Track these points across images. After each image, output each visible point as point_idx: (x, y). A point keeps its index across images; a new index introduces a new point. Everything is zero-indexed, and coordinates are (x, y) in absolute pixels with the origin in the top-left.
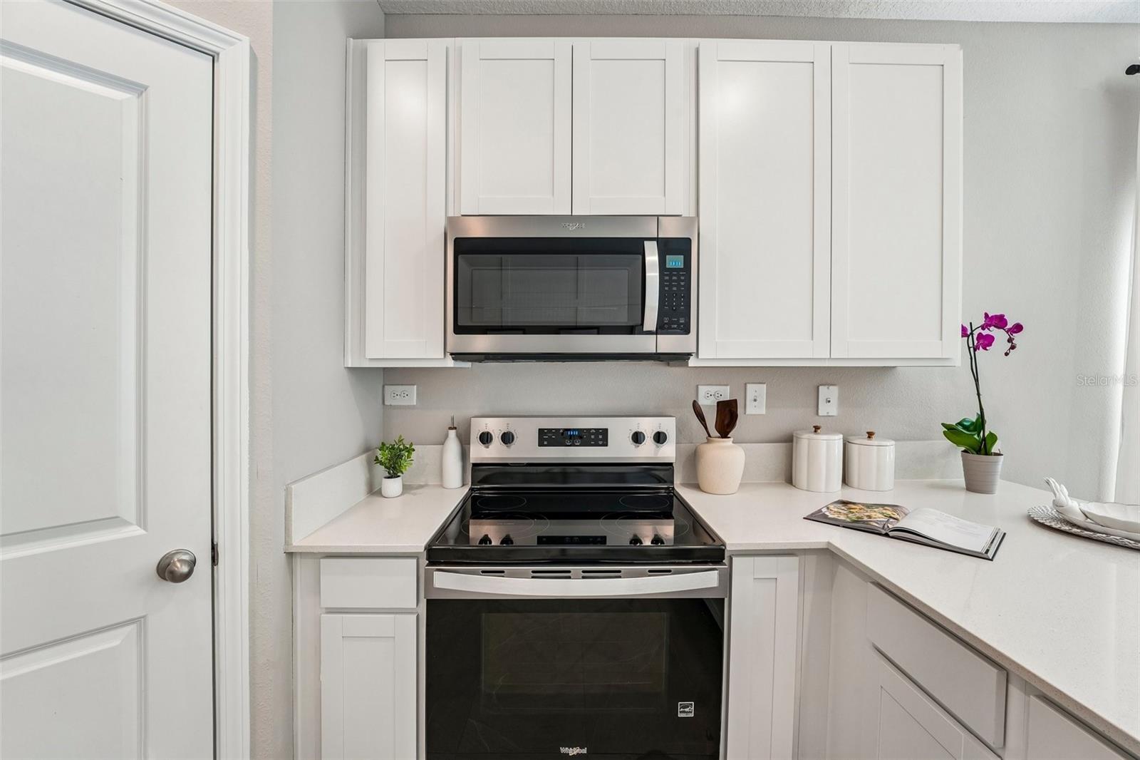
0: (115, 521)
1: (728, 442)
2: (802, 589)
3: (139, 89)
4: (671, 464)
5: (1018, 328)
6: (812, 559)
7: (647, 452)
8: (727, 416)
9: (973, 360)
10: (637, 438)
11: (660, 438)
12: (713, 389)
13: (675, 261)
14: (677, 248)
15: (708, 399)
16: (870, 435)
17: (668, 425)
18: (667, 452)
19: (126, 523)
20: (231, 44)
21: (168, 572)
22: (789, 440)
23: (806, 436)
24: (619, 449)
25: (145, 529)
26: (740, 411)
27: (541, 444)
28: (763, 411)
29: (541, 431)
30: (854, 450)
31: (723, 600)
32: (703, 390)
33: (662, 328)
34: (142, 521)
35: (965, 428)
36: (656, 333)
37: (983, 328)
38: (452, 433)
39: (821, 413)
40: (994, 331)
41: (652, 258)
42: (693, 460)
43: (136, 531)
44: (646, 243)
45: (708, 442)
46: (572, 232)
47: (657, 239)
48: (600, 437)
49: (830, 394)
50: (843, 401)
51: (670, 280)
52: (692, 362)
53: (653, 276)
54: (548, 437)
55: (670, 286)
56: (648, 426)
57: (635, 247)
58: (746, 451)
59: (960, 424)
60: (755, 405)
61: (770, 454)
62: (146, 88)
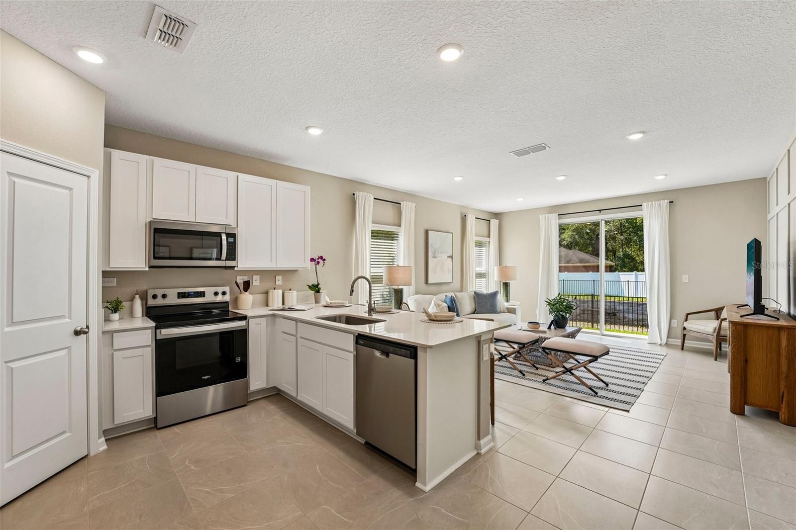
0: (63, 317)
1: (247, 293)
2: (267, 326)
3: (70, 189)
4: (228, 302)
5: (325, 260)
6: (269, 318)
7: (220, 298)
8: (247, 286)
9: (316, 268)
10: (216, 294)
11: (224, 293)
12: (241, 277)
13: (231, 240)
14: (232, 235)
15: (240, 280)
16: (290, 290)
17: (227, 289)
18: (227, 298)
19: (66, 318)
20: (94, 173)
21: (77, 333)
22: (267, 293)
23: (271, 291)
24: (209, 298)
25: (71, 319)
26: (251, 284)
27: (178, 298)
28: (259, 284)
29: (178, 293)
30: (285, 294)
31: (247, 329)
32: (238, 278)
33: (227, 259)
34: (70, 318)
35: (314, 286)
36: (225, 260)
37: (318, 259)
38: (137, 296)
39: (277, 284)
40: (320, 260)
41: (224, 237)
42: (236, 301)
43: (67, 320)
44: (222, 234)
45: (241, 294)
46: (197, 229)
47: (226, 233)
48: (202, 294)
49: (279, 278)
50: (283, 280)
51: (230, 245)
52: (236, 269)
53: (224, 243)
54: (181, 295)
55: (230, 247)
56: (220, 290)
57: (219, 235)
58: (253, 297)
59: (312, 285)
60: (256, 282)
61: (260, 297)
62: (72, 189)
